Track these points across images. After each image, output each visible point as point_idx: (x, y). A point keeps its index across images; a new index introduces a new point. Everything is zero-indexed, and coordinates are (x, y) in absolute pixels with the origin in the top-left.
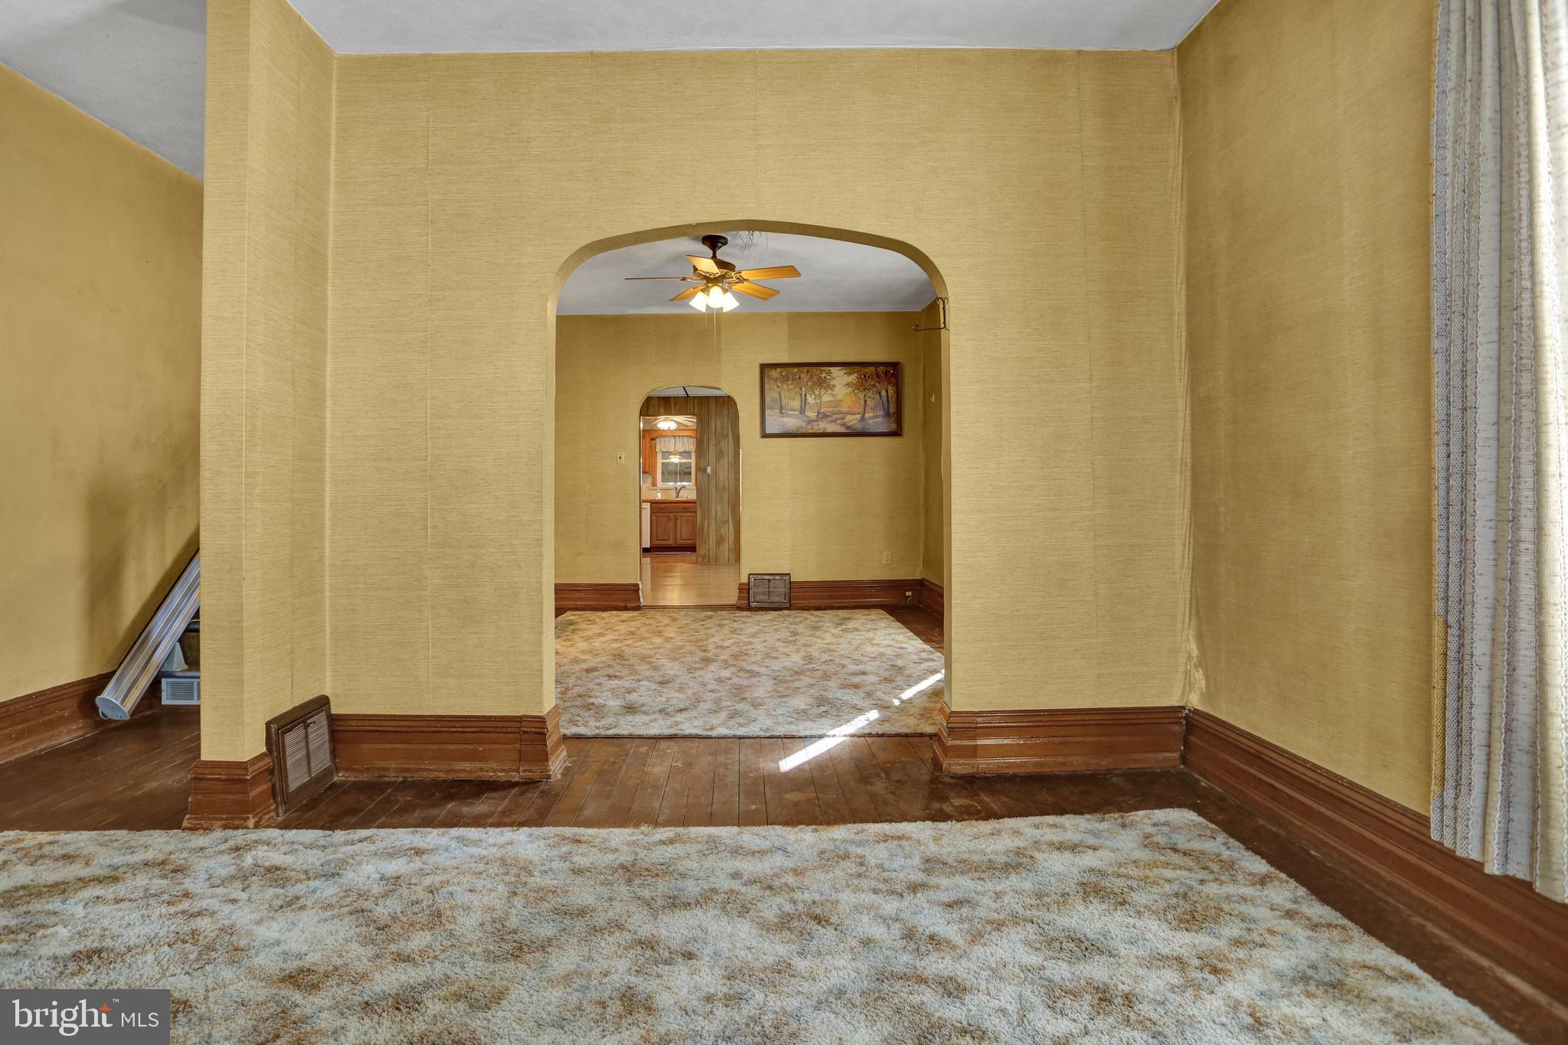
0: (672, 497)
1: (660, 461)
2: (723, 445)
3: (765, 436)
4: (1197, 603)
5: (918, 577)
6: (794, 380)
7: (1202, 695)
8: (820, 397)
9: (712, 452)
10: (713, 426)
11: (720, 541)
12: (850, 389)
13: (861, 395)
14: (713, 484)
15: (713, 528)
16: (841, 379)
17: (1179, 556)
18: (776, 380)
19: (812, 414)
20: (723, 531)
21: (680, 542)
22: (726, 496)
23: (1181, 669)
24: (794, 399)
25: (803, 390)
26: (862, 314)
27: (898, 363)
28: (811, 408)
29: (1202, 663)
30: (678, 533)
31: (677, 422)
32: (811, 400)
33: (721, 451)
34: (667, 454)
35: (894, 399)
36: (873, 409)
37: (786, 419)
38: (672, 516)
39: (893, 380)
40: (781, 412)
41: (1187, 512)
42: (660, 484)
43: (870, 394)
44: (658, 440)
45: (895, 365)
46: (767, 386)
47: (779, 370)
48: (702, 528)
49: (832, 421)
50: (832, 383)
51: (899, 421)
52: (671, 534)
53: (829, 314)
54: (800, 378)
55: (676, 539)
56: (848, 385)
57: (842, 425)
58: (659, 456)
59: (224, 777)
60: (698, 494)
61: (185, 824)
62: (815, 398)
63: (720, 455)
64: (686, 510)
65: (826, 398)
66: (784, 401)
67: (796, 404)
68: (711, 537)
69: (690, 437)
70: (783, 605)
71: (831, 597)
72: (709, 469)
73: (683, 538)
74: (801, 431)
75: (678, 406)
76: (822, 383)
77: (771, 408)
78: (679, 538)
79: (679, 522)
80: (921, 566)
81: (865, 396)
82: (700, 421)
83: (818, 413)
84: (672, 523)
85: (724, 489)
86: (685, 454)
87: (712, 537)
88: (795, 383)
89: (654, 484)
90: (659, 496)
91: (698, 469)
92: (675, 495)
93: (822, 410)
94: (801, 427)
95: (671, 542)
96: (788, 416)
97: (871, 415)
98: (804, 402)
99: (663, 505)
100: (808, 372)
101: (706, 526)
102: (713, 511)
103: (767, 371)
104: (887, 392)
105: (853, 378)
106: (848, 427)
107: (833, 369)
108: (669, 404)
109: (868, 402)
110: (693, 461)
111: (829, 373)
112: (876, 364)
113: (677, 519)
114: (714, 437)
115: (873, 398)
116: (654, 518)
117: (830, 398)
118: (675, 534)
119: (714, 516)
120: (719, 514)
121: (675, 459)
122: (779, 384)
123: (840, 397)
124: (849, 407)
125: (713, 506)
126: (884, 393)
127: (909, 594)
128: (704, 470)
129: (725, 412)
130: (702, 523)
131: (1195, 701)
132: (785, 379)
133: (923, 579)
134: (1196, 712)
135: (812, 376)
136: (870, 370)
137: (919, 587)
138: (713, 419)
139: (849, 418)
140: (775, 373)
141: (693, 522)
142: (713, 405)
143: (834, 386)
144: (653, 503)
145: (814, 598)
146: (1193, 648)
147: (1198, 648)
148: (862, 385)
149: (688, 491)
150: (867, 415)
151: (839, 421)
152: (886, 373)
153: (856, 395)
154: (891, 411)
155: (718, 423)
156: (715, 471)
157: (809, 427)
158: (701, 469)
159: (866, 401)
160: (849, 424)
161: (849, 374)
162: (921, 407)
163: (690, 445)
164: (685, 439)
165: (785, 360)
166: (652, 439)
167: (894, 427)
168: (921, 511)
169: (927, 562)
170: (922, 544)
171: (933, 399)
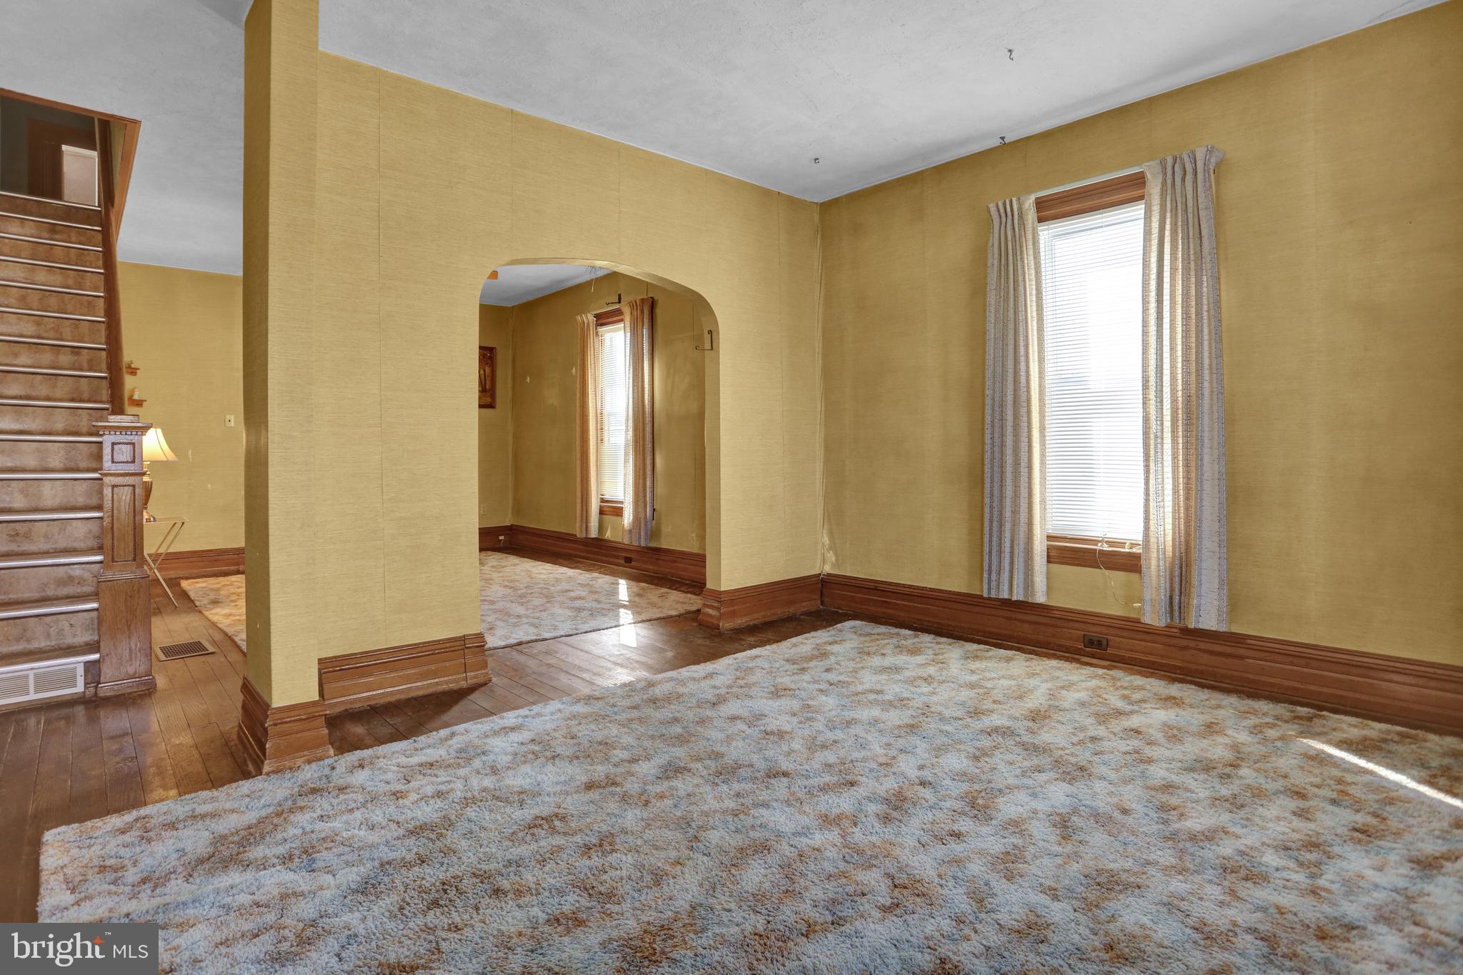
4: (829, 515)
5: (508, 522)
7: (833, 564)
17: (818, 489)
23: (819, 553)
27: (495, 348)
29: (832, 547)
35: (490, 378)
39: (490, 362)
41: (822, 464)
45: (492, 350)
51: (493, 396)
59: (303, 717)
61: (266, 768)
80: (511, 514)
104: (484, 371)
127: (501, 538)
131: (828, 569)
133: (512, 525)
134: (829, 575)
137: (508, 532)
146: (826, 540)
147: (830, 540)
152: (484, 355)
154: (487, 387)
162: (511, 387)
167: (489, 400)
168: (510, 470)
169: (517, 511)
170: (510, 496)
171: (528, 380)
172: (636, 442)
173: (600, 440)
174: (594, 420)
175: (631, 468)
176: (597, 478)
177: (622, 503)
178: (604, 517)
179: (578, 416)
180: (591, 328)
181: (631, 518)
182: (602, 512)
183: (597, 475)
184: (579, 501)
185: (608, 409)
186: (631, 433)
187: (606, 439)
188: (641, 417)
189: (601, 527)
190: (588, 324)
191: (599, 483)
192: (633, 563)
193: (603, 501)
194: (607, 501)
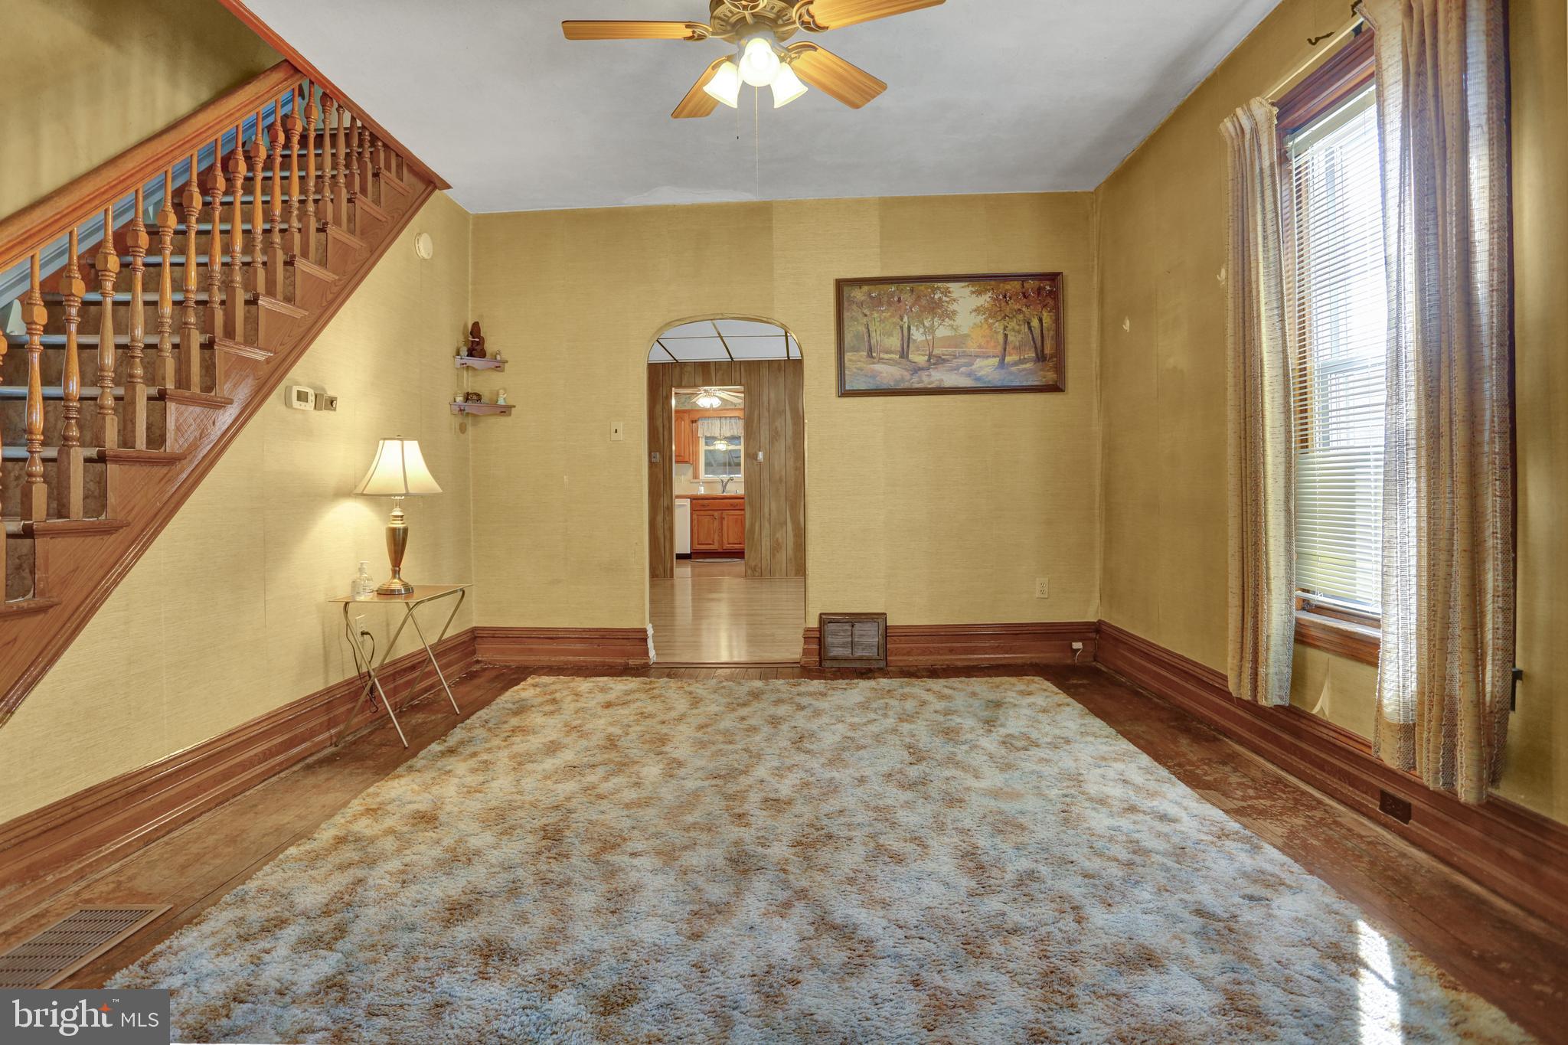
0: (718, 492)
1: (702, 448)
2: (779, 423)
3: (844, 393)
5: (1091, 617)
6: (890, 304)
8: (931, 330)
9: (765, 435)
10: (765, 398)
11: (776, 548)
12: (981, 318)
13: (999, 326)
14: (766, 475)
15: (766, 531)
16: (966, 303)
18: (861, 305)
19: (920, 359)
20: (778, 535)
21: (726, 546)
22: (783, 492)
24: (890, 335)
25: (906, 319)
26: (998, 197)
27: (1058, 274)
28: (918, 349)
30: (725, 535)
31: (721, 399)
32: (917, 335)
33: (777, 433)
34: (710, 440)
35: (1051, 333)
36: (1019, 349)
37: (878, 367)
38: (716, 514)
39: (1051, 302)
40: (870, 355)
42: (703, 476)
43: (1013, 324)
44: (700, 423)
45: (1054, 277)
46: (846, 315)
47: (865, 288)
48: (752, 530)
49: (952, 369)
50: (952, 307)
51: (1060, 368)
52: (716, 537)
53: (944, 200)
54: (899, 301)
55: (721, 543)
56: (977, 310)
57: (969, 375)
58: (702, 442)
60: (746, 488)
62: (925, 333)
63: (774, 437)
64: (734, 507)
65: (942, 332)
66: (875, 338)
67: (894, 342)
68: (763, 544)
69: (739, 418)
70: (874, 665)
71: (952, 651)
72: (761, 455)
73: (731, 541)
74: (902, 386)
75: (719, 374)
76: (935, 308)
77: (855, 349)
78: (725, 541)
79: (725, 522)
80: (1098, 601)
81: (1005, 328)
82: (748, 392)
83: (930, 356)
84: (716, 523)
85: (781, 480)
86: (732, 439)
87: (766, 544)
88: (892, 309)
89: (696, 476)
90: (702, 491)
91: (747, 455)
92: (720, 487)
93: (936, 352)
94: (902, 380)
95: (715, 547)
96: (881, 360)
97: (1015, 358)
98: (907, 341)
99: (706, 502)
100: (912, 291)
101: (757, 528)
102: (766, 510)
103: (846, 289)
104: (1041, 320)
105: (985, 299)
106: (978, 379)
107: (953, 286)
108: (709, 373)
109: (1010, 338)
110: (742, 447)
111: (947, 292)
112: (1023, 277)
113: (722, 518)
114: (766, 414)
115: (1019, 332)
116: (695, 517)
117: (948, 333)
118: (721, 536)
119: (767, 515)
120: (774, 513)
121: (721, 446)
122: (866, 311)
123: (964, 330)
124: (980, 347)
125: (767, 501)
126: (1035, 323)
127: (1077, 645)
128: (754, 457)
129: (781, 380)
130: (752, 525)
132: (877, 303)
133: (1100, 622)
135: (919, 298)
136: (1014, 286)
137: (1093, 635)
138: (766, 391)
139: (979, 363)
140: (858, 294)
141: (742, 522)
142: (765, 371)
143: (954, 312)
144: (695, 500)
145: (924, 652)
148: (998, 311)
149: (736, 486)
150: (1008, 359)
151: (963, 369)
152: (1039, 291)
153: (990, 326)
154: (1047, 351)
155: (772, 395)
156: (768, 457)
157: (915, 379)
158: (751, 456)
159: (1006, 336)
160: (980, 374)
161: (979, 293)
162: (1094, 345)
163: (737, 428)
164: (733, 421)
165: (876, 273)
166: (693, 422)
167: (1050, 377)
168: (1097, 512)
169: (1110, 595)
170: (1098, 566)
171: (1127, 326)
172: (1433, 434)
173: (1299, 441)
174: (1279, 388)
175: (1413, 523)
176: (1288, 543)
177: (1375, 623)
178: (1312, 653)
179: (1230, 380)
180: (1264, 140)
181: (1413, 686)
182: (1302, 637)
183: (1288, 535)
184: (1234, 601)
185: (1322, 352)
186: (1410, 410)
187: (1316, 436)
188: (1457, 346)
189: (1298, 678)
190: (1255, 131)
191: (1296, 556)
192: (1413, 825)
193: (1307, 606)
194: (1320, 610)
